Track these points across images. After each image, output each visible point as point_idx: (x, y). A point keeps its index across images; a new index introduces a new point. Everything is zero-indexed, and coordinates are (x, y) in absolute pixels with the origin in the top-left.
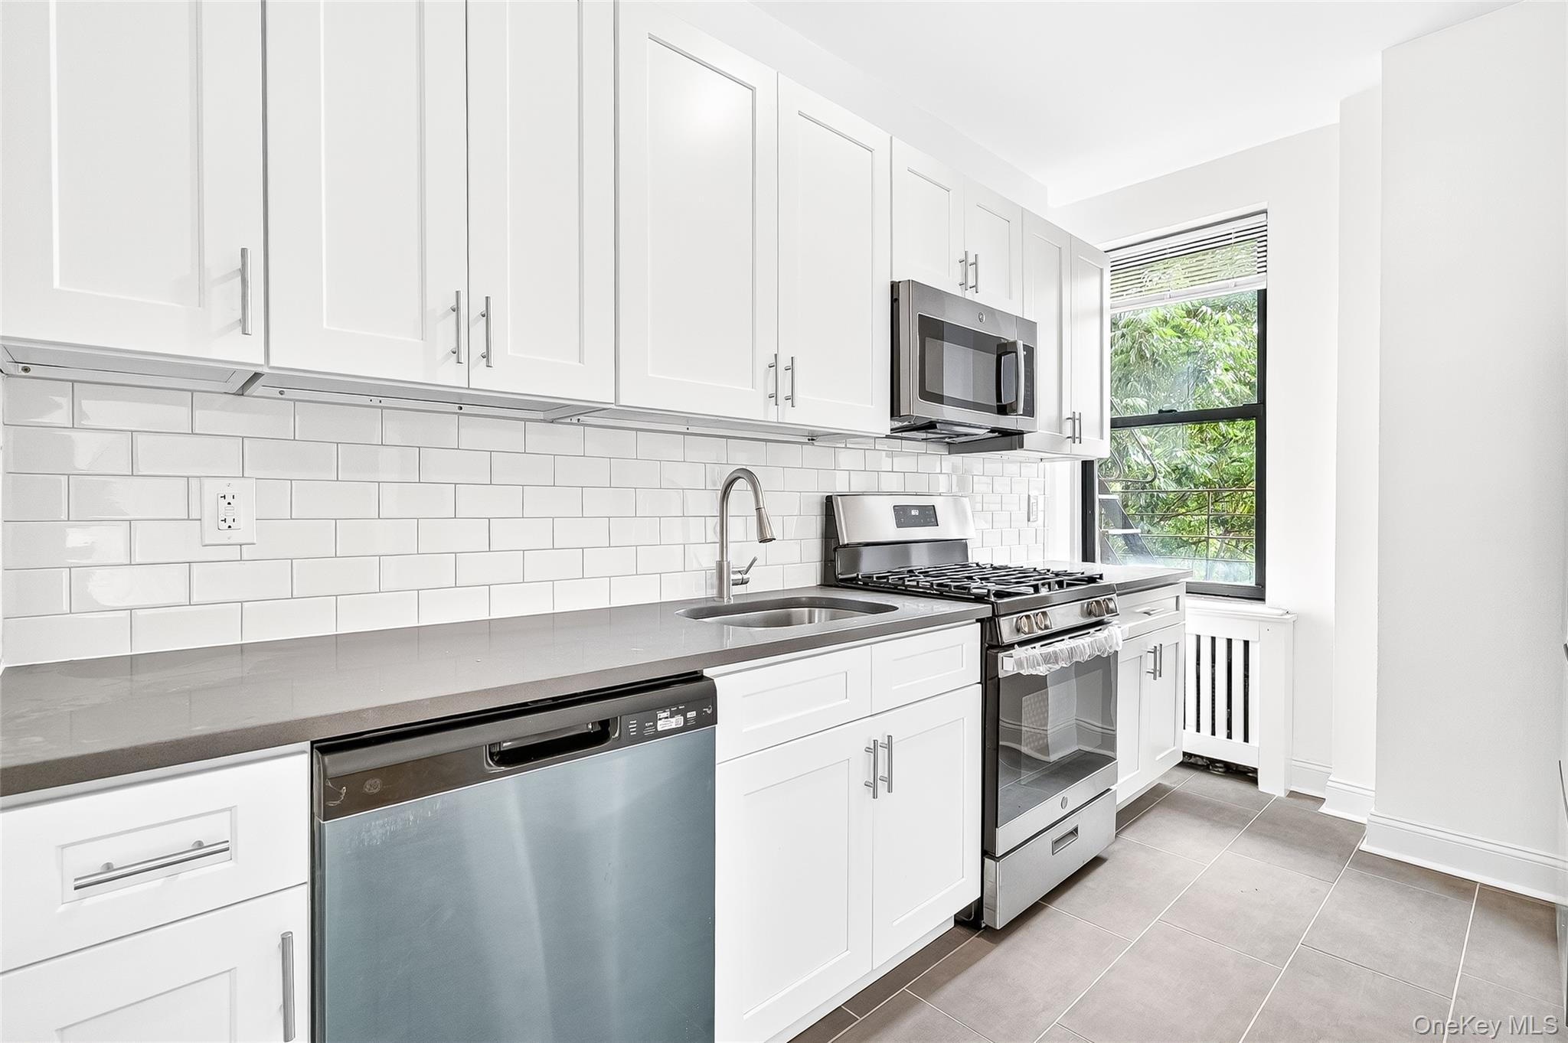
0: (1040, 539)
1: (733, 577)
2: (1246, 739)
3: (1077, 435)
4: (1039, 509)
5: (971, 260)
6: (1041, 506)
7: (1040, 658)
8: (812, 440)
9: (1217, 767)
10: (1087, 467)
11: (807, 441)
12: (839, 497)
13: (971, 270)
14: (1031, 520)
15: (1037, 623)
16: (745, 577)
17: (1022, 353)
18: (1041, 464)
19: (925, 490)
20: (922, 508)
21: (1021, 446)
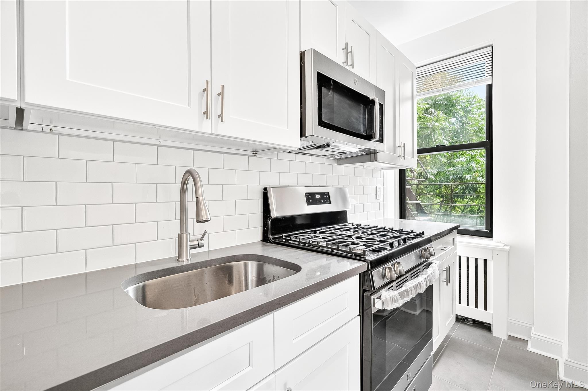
0: (382, 208)
1: (189, 243)
2: (485, 309)
3: (403, 155)
4: (381, 193)
5: (349, 50)
6: (382, 192)
7: (398, 296)
8: (256, 154)
9: (469, 321)
10: (402, 173)
11: (252, 154)
12: (271, 188)
13: (349, 55)
14: (378, 198)
15: (395, 270)
16: (200, 242)
17: (377, 107)
18: (382, 171)
19: (325, 185)
20: (322, 194)
21: (376, 160)
